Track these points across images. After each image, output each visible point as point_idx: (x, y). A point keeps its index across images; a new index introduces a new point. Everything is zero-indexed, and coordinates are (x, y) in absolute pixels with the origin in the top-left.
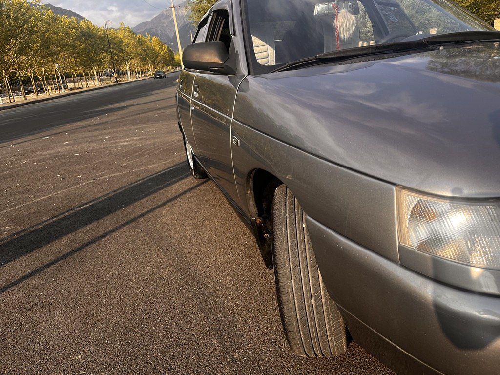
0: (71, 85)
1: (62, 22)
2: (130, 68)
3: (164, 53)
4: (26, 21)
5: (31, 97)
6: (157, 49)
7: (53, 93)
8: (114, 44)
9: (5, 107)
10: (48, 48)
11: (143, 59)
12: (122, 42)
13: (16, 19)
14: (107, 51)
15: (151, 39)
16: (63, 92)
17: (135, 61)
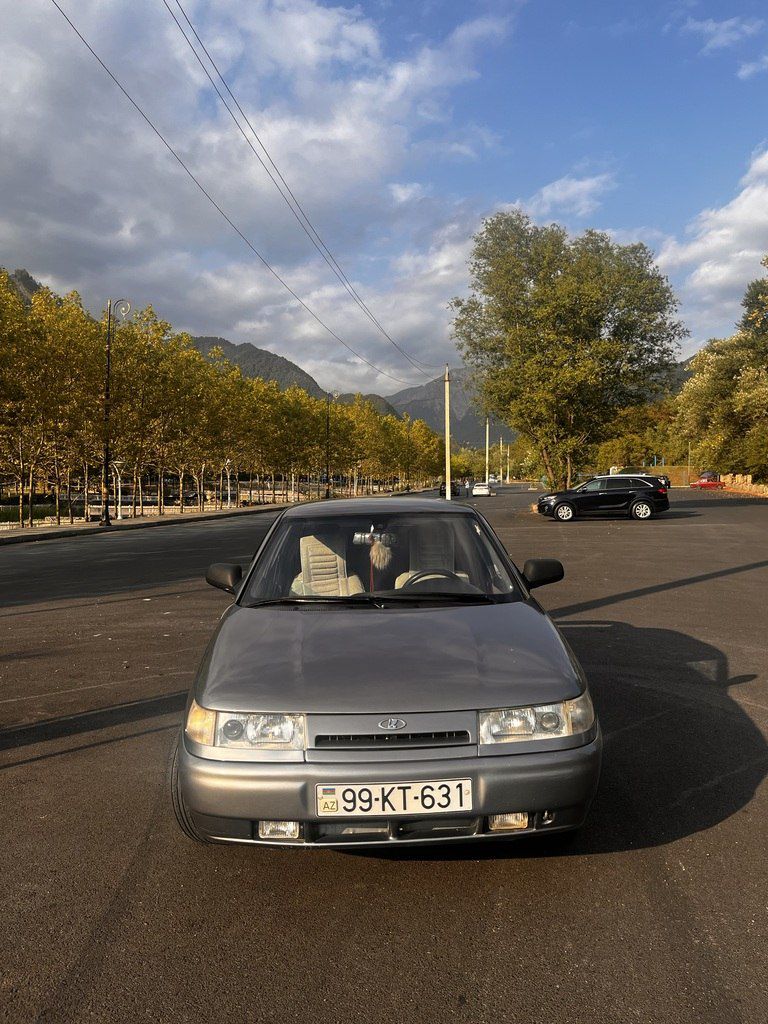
0: (244, 495)
1: (252, 389)
2: (360, 475)
3: (430, 452)
4: (189, 389)
5: (172, 511)
6: (419, 442)
7: (210, 508)
8: (337, 431)
9: (121, 526)
10: (216, 433)
11: (386, 461)
12: (353, 428)
13: (176, 384)
14: (321, 443)
15: (410, 425)
16: (229, 507)
17: (371, 464)
